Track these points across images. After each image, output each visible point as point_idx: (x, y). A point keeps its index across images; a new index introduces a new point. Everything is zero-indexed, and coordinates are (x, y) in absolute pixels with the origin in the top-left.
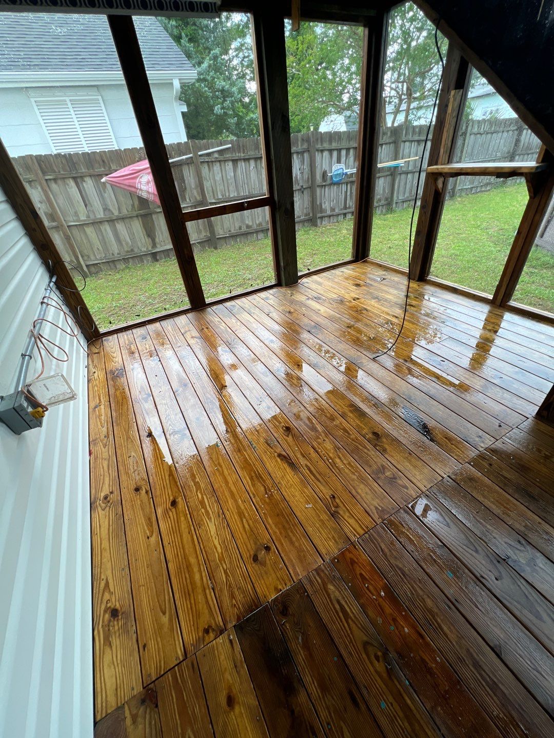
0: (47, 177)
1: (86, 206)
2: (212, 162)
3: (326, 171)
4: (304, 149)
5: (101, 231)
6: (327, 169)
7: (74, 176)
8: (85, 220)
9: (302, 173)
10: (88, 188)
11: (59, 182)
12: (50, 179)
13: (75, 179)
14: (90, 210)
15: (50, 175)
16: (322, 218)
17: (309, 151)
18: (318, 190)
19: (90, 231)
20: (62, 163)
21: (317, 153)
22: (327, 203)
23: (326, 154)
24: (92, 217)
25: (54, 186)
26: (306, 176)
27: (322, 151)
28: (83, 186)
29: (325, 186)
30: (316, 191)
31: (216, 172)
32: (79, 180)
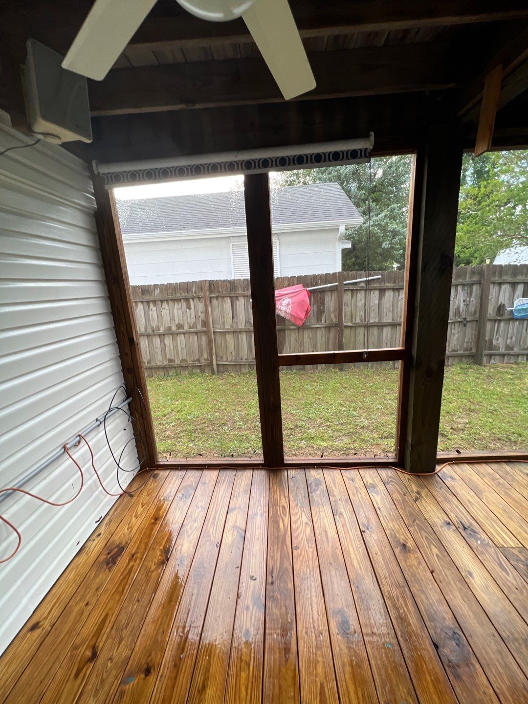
0: (212, 296)
1: (233, 318)
2: (357, 290)
3: (504, 305)
4: (475, 281)
5: (238, 339)
6: (506, 303)
7: (232, 295)
8: (228, 329)
9: (467, 305)
10: (239, 305)
11: (220, 299)
12: (214, 297)
13: (231, 298)
14: (235, 322)
15: (215, 294)
16: (490, 356)
17: (480, 283)
18: (489, 325)
19: (229, 338)
20: (226, 286)
21: (492, 286)
22: (500, 340)
23: (506, 288)
24: (235, 327)
25: (215, 302)
26: (472, 309)
27: (500, 284)
28: (236, 304)
29: (500, 321)
30: (485, 326)
31: (359, 298)
32: (234, 299)
